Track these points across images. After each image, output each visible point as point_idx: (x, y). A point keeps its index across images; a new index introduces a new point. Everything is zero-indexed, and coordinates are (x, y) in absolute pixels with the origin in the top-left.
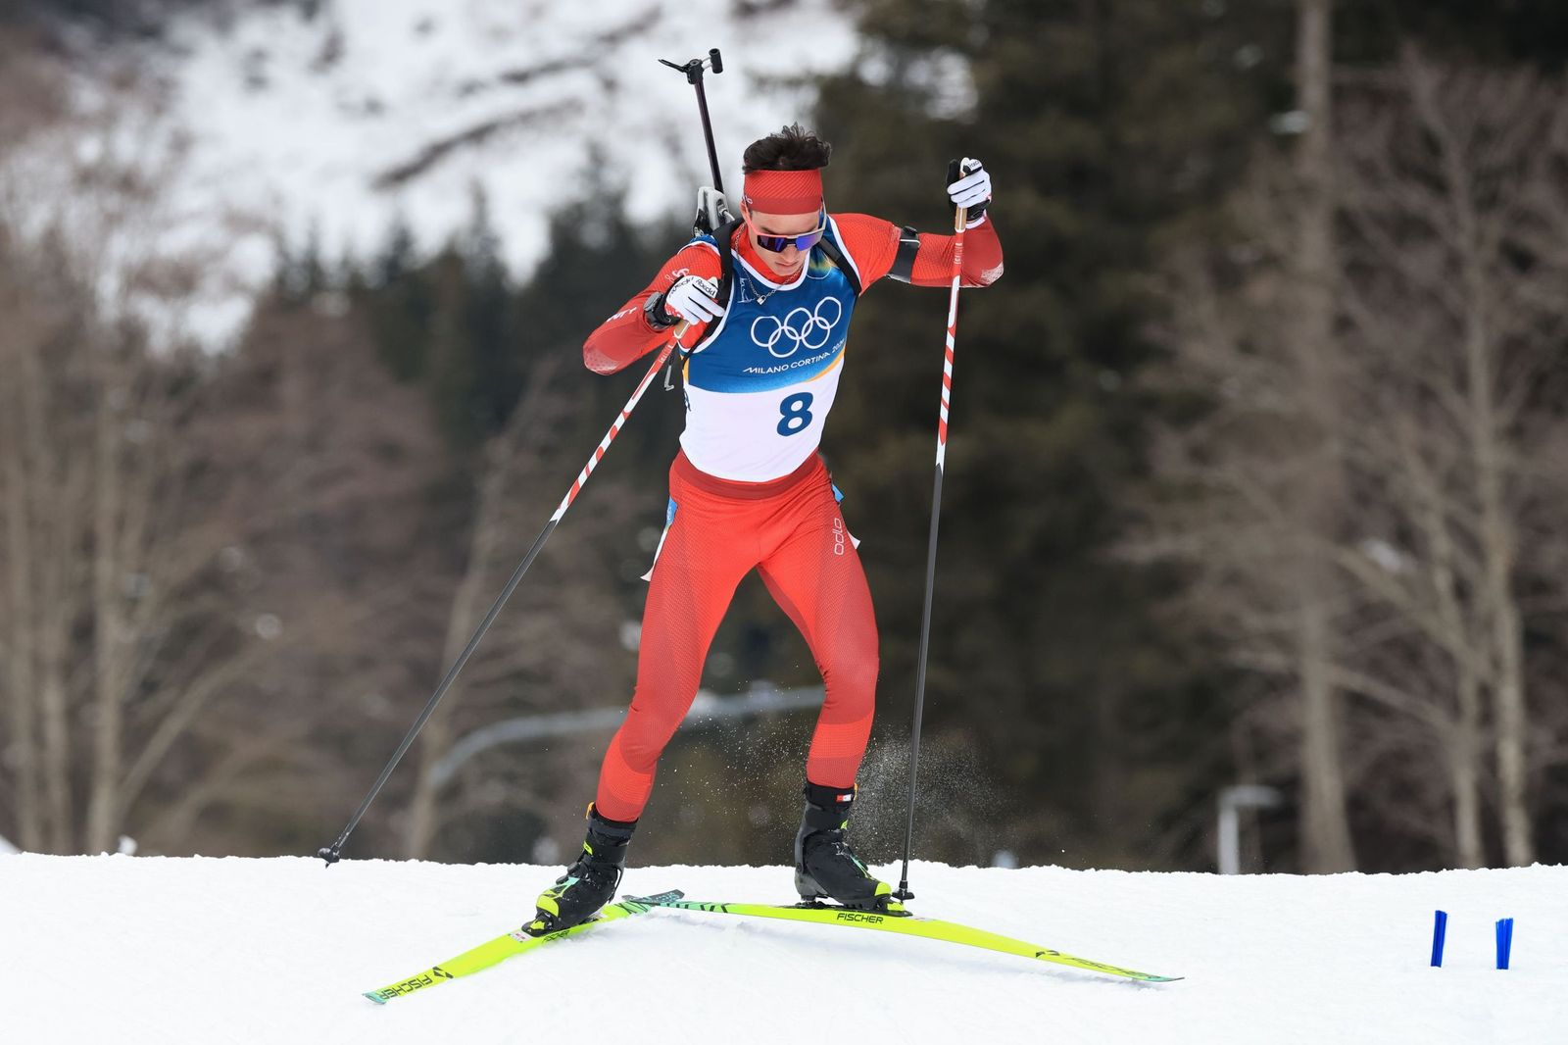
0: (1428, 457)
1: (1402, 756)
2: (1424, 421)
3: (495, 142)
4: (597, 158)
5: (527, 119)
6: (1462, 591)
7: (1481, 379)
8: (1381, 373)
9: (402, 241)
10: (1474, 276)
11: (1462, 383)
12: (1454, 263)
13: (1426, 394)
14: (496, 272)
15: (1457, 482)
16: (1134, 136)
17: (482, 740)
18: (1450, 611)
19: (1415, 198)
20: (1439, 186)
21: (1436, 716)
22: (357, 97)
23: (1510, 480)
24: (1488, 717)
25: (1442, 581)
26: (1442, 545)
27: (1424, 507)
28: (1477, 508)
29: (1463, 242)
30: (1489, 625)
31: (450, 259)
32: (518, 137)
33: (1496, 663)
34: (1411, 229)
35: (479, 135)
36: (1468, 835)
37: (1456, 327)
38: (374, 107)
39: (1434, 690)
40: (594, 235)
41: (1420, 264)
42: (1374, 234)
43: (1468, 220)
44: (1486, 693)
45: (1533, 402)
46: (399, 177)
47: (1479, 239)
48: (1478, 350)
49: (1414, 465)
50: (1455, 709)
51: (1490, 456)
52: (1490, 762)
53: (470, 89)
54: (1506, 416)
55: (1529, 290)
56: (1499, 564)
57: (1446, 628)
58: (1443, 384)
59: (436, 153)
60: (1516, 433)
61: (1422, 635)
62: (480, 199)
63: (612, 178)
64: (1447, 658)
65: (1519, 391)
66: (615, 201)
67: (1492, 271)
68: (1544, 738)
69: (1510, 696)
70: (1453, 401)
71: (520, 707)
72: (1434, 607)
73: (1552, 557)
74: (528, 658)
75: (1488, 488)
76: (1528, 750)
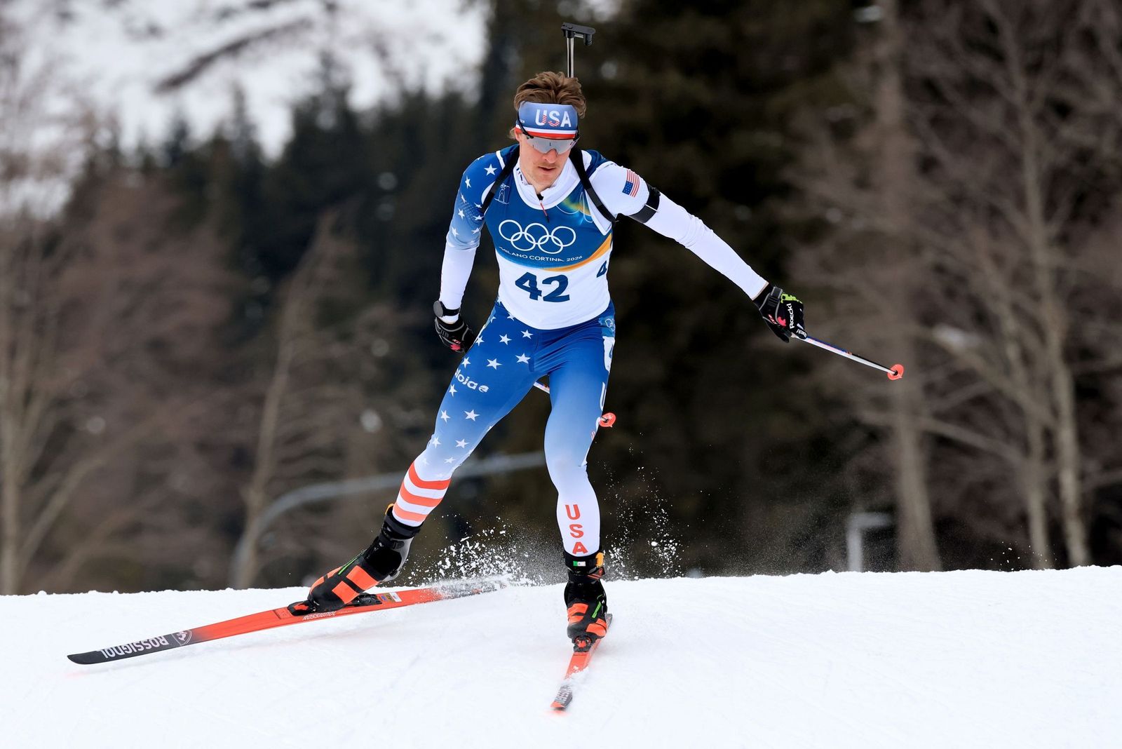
0: (998, 260)
1: (988, 485)
2: (994, 234)
3: (247, 54)
4: (328, 62)
5: (269, 35)
6: (1027, 359)
7: (1035, 201)
8: (959, 199)
9: (181, 131)
10: (1027, 122)
11: (1021, 203)
12: (1011, 115)
13: (994, 212)
14: (254, 151)
15: (1021, 277)
16: (753, 28)
17: (290, 501)
18: (1020, 374)
19: (981, 66)
20: (999, 57)
21: (1012, 454)
22: (140, 24)
23: (1059, 275)
24: (1051, 453)
25: (1012, 352)
26: (1010, 325)
27: (996, 297)
28: (1036, 297)
29: (1018, 98)
30: (1049, 384)
31: (218, 143)
32: (264, 48)
33: (1055, 412)
34: (978, 89)
35: (234, 49)
36: (1039, 542)
37: (1014, 162)
38: (154, 31)
39: (1009, 434)
40: (327, 120)
41: (987, 117)
42: (952, 95)
43: (1021, 82)
44: (1049, 436)
45: (1075, 216)
46: (175, 82)
47: (1030, 96)
48: (1031, 177)
49: (988, 268)
50: (1026, 449)
51: (1045, 257)
52: (1054, 486)
53: (226, 14)
54: (1054, 229)
55: (1069, 132)
56: (1055, 339)
57: (1018, 389)
58: (1007, 204)
59: (203, 63)
60: (1063, 240)
61: (999, 393)
62: (239, 97)
63: (338, 78)
64: (1017, 408)
65: (1064, 209)
66: (341, 94)
67: (1040, 118)
68: (1093, 466)
69: (1067, 436)
70: (1016, 218)
71: (318, 476)
72: (1007, 370)
73: (1093, 331)
74: (322, 440)
75: (1044, 281)
76: (1082, 476)
